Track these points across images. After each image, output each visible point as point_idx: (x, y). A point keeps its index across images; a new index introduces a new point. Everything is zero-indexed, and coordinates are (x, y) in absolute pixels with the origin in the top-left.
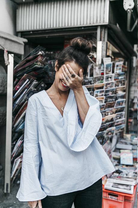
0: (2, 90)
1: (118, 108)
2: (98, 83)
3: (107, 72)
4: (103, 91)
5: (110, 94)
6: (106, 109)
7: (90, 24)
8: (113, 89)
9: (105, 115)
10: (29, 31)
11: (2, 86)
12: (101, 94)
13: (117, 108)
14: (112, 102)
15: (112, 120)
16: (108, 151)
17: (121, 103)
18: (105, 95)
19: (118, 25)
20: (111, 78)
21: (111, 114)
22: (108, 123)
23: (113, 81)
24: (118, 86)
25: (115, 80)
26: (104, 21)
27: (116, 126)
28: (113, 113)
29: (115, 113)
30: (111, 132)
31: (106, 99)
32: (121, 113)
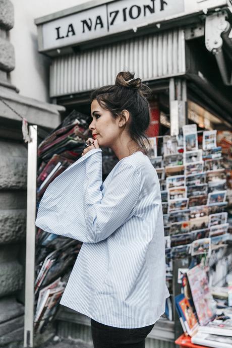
0: (23, 182)
1: (214, 206)
2: (173, 165)
3: (189, 147)
4: (183, 179)
5: (197, 183)
6: (191, 208)
7: (158, 76)
8: (201, 175)
9: (190, 217)
10: (68, 96)
11: (22, 176)
12: (180, 183)
13: (211, 207)
14: (201, 196)
15: (204, 225)
16: (201, 281)
17: (219, 197)
18: (188, 185)
19: (200, 74)
20: (196, 156)
21: (201, 216)
22: (195, 232)
23: (201, 161)
24: (211, 169)
25: (204, 159)
26: (178, 70)
27: (213, 236)
28: (205, 214)
29: (208, 215)
30: (203, 246)
31: (190, 190)
32: (221, 215)
